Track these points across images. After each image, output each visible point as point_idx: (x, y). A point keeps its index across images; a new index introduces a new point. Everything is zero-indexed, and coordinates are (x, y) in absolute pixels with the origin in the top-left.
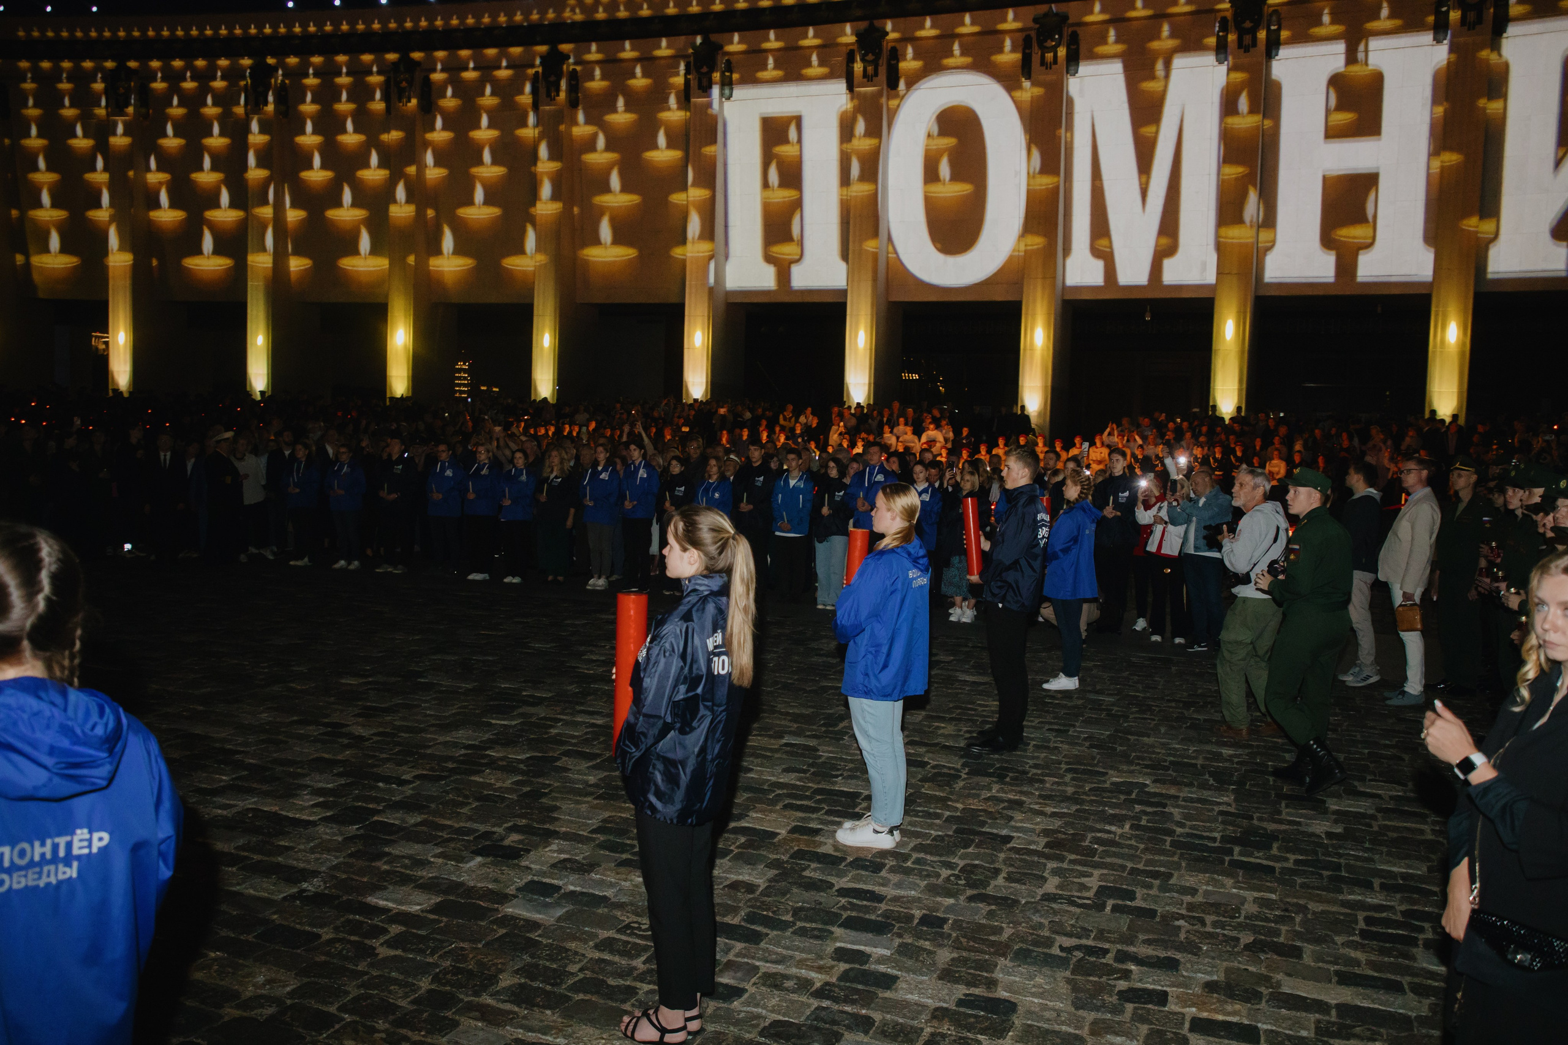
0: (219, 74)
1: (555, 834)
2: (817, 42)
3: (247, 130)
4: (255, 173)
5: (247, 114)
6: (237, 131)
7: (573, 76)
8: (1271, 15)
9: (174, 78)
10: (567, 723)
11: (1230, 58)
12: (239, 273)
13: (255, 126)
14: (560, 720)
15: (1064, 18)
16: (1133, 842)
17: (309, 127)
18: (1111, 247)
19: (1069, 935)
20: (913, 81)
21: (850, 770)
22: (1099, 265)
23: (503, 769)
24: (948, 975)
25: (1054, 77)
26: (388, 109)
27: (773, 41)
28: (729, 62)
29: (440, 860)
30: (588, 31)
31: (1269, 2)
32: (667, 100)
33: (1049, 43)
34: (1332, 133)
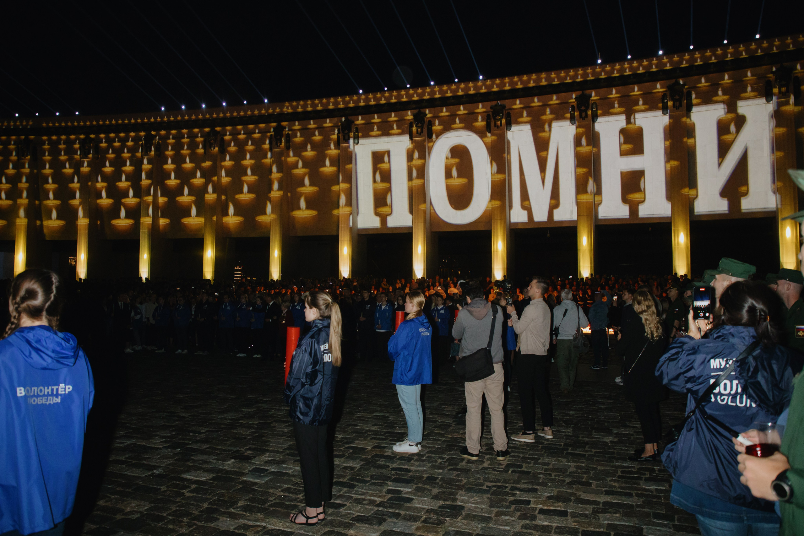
0: (130, 139)
1: (267, 451)
2: (396, 119)
3: (142, 163)
4: (145, 182)
5: (142, 156)
6: (138, 164)
7: (288, 136)
8: (593, 104)
9: (110, 142)
11: (577, 122)
12: (137, 226)
13: (145, 161)
14: (274, 409)
15: (504, 107)
16: (525, 447)
17: (170, 161)
18: (530, 205)
19: (492, 482)
20: (439, 135)
21: (402, 424)
22: (525, 213)
23: (246, 427)
24: (436, 497)
25: (501, 132)
26: (205, 152)
27: (376, 119)
28: (357, 129)
29: (215, 461)
30: (294, 117)
31: (592, 98)
32: (330, 145)
33: (498, 117)
34: (623, 154)
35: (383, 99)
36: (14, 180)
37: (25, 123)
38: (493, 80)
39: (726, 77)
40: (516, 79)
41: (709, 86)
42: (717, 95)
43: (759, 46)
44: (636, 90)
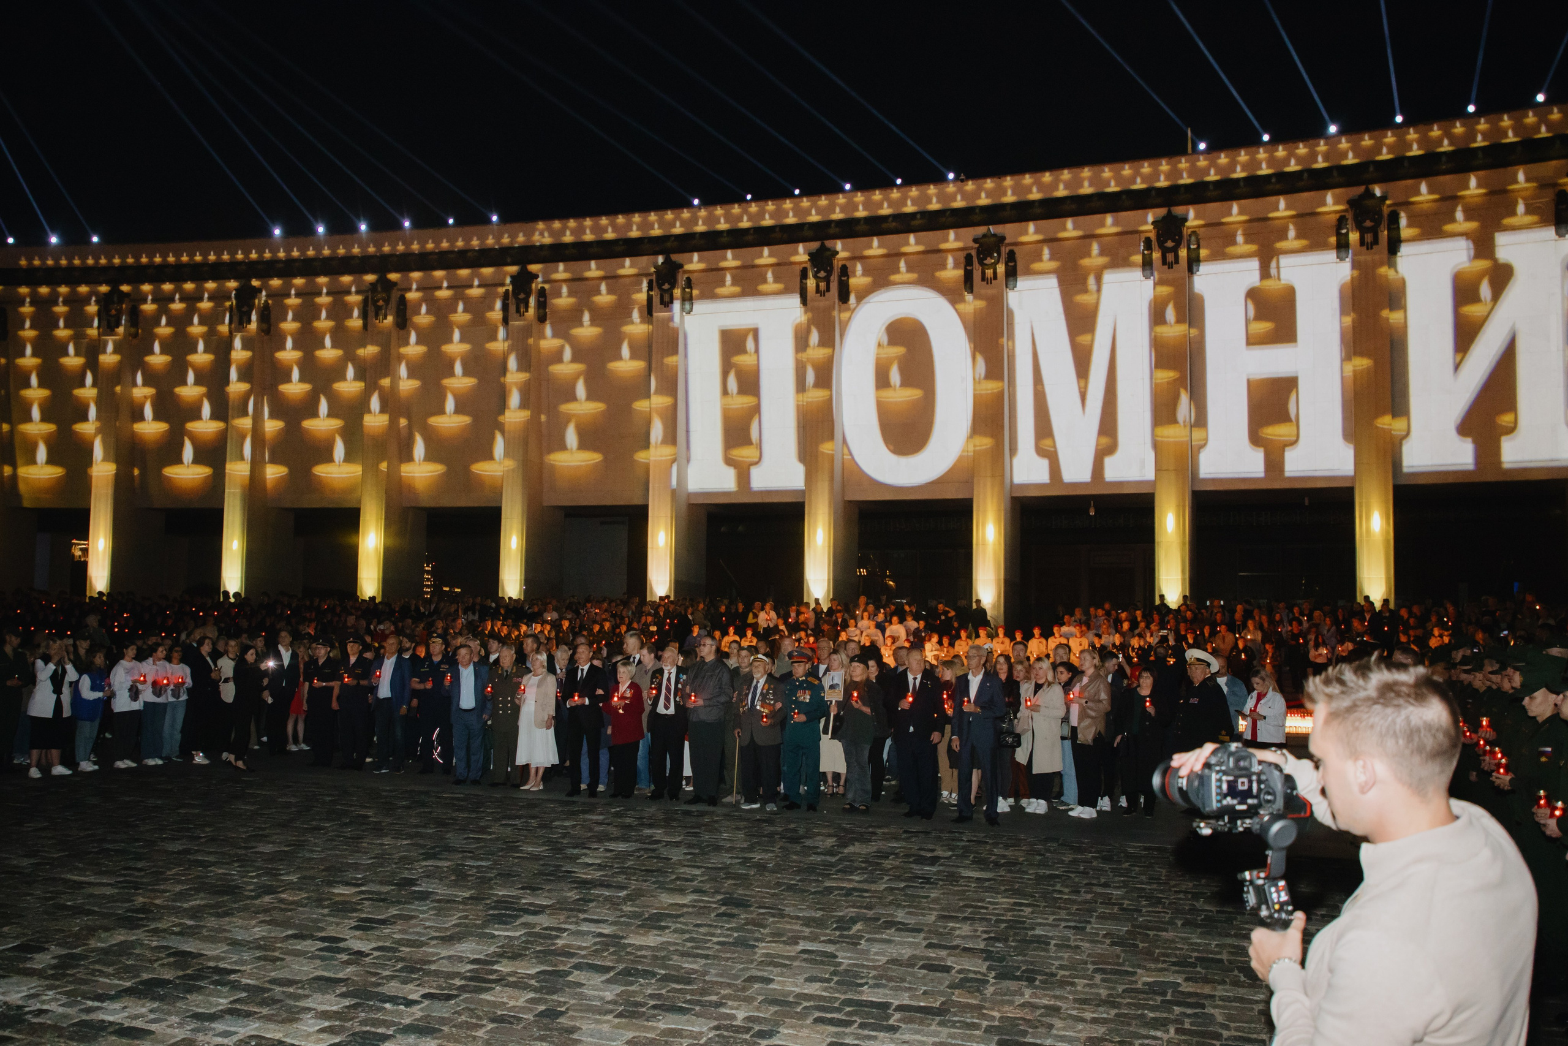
0: (206, 296)
2: (772, 260)
3: (230, 347)
4: (236, 387)
5: (230, 332)
6: (221, 348)
7: (542, 293)
8: (1190, 235)
9: (163, 300)
10: (573, 933)
11: (1155, 274)
12: (217, 484)
13: (238, 343)
14: (565, 930)
15: (1001, 239)
17: (289, 343)
18: (1055, 446)
20: (863, 295)
22: (1045, 463)
23: (515, 985)
25: (995, 292)
26: (365, 326)
27: (730, 259)
28: (689, 280)
30: (556, 253)
31: (1188, 224)
32: (630, 315)
33: (989, 261)
34: (1253, 341)
35: (745, 218)
38: (980, 181)
39: (1473, 182)
40: (1028, 179)
41: (1435, 201)
42: (1453, 220)
43: (1543, 119)
44: (1282, 208)
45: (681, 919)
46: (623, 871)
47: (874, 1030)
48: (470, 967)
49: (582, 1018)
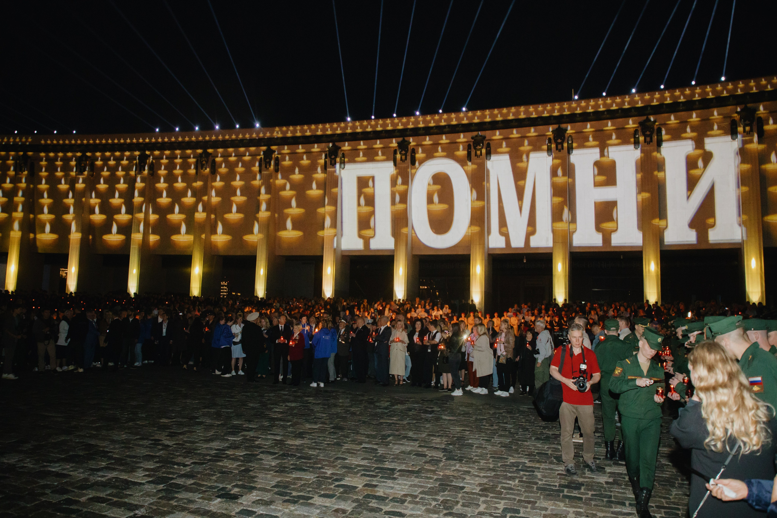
0: (125, 158)
1: (254, 488)
2: (381, 146)
3: (135, 181)
4: (137, 199)
5: (136, 175)
6: (131, 182)
7: (277, 159)
8: (568, 137)
9: (105, 160)
10: (263, 439)
11: (553, 154)
12: (128, 242)
13: (139, 179)
14: (260, 438)
15: (484, 137)
17: (162, 180)
18: (508, 231)
20: (422, 162)
22: (503, 239)
23: (233, 459)
25: (481, 161)
26: (197, 173)
27: (362, 145)
28: (343, 154)
30: (284, 141)
31: (568, 132)
32: (316, 169)
33: (479, 147)
34: (597, 184)
35: (369, 127)
36: (10, 194)
37: (24, 140)
38: (475, 112)
39: (694, 115)
40: (496, 111)
41: (678, 123)
42: (685, 132)
43: (725, 88)
44: (610, 126)
45: (313, 434)
46: (291, 414)
47: (386, 479)
48: (215, 452)
49: (260, 472)
